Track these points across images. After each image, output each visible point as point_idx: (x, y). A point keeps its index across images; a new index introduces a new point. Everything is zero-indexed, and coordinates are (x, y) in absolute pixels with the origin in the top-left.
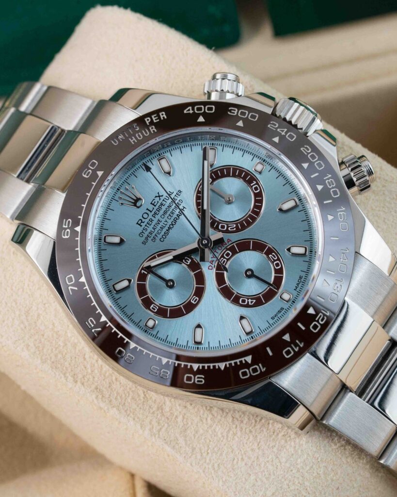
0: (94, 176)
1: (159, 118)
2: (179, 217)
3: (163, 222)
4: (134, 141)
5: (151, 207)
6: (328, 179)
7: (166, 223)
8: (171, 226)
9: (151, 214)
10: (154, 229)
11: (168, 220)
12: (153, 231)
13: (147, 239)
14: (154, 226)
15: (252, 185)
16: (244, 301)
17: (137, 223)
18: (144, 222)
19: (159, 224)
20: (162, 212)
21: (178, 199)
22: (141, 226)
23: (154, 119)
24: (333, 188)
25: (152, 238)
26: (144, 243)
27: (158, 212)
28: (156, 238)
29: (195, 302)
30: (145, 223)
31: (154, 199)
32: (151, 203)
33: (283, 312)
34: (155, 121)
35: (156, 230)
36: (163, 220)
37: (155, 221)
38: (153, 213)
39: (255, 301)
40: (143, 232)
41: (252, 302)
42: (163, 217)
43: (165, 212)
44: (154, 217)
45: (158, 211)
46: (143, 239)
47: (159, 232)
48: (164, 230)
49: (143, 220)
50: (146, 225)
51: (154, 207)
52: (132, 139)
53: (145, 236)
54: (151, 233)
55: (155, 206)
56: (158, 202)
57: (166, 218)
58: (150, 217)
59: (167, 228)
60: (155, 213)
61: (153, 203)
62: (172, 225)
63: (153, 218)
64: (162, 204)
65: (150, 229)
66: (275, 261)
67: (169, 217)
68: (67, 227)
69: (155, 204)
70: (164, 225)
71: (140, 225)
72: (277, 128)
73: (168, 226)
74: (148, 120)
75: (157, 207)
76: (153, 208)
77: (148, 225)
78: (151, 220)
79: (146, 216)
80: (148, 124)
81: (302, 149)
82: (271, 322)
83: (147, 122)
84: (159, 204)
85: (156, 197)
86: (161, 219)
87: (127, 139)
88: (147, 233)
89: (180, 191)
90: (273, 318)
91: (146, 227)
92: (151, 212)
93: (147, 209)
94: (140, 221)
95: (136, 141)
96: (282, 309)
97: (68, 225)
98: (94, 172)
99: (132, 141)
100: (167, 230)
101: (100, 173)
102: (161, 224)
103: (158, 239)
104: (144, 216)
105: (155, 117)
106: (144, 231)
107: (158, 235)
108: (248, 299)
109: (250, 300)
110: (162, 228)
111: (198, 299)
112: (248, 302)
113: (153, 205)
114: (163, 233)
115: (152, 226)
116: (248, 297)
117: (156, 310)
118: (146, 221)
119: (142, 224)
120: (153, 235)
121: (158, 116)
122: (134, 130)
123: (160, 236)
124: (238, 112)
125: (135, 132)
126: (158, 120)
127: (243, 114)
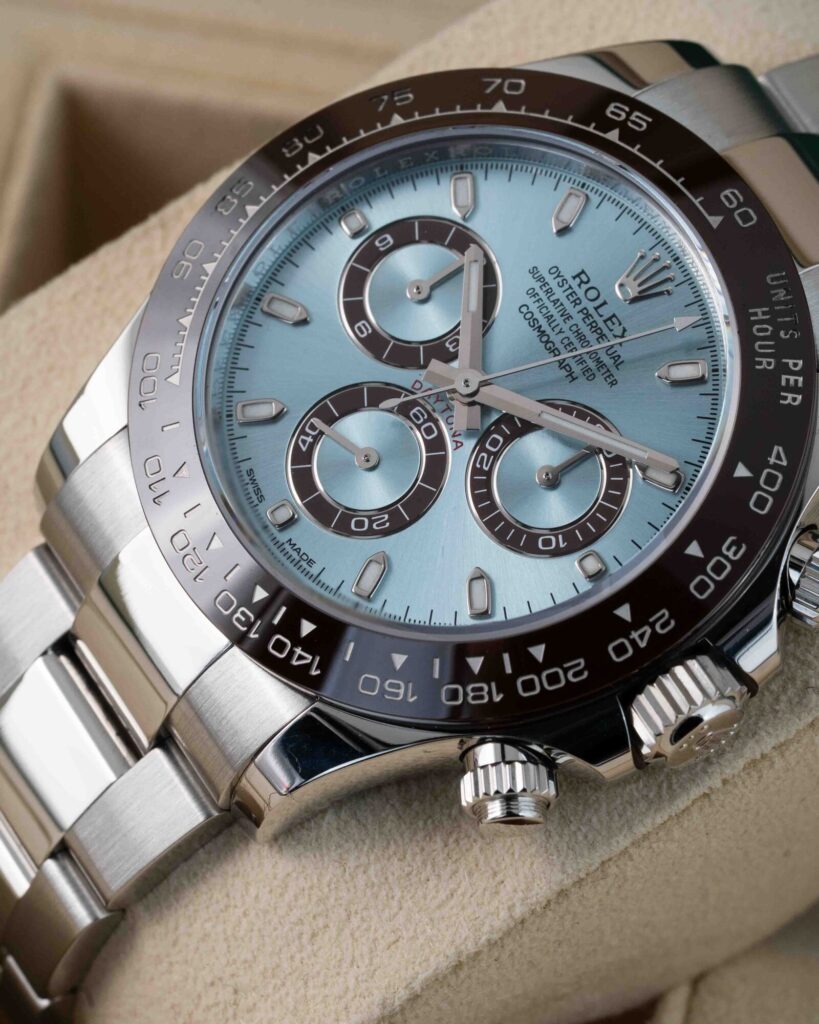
0: (714, 207)
1: (788, 389)
3: (562, 325)
4: (756, 314)
5: (606, 311)
6: (490, 693)
7: (557, 330)
8: (545, 339)
9: (591, 306)
10: (555, 302)
11: (562, 336)
12: (552, 299)
13: (541, 279)
14: (562, 304)
15: (560, 537)
17: (583, 272)
18: (579, 285)
19: (562, 316)
20: (585, 330)
21: (598, 374)
22: (574, 278)
23: (792, 379)
24: (466, 694)
25: (538, 290)
26: (534, 271)
27: (588, 322)
28: (534, 299)
29: (359, 328)
30: (576, 289)
31: (620, 324)
32: (614, 316)
33: (254, 498)
34: (784, 377)
35: (550, 305)
36: (565, 327)
37: (572, 310)
38: (592, 311)
39: (304, 449)
40: (558, 276)
41: (304, 442)
42: (574, 328)
43: (581, 337)
44: (581, 311)
45: (591, 324)
46: (544, 272)
47: (544, 311)
48: (543, 322)
49: (585, 287)
50: (570, 287)
51: (605, 318)
52: (764, 313)
53: (549, 278)
54: (549, 292)
55: (605, 321)
56: (611, 330)
57: (568, 333)
58: (585, 303)
59: (545, 327)
60: (588, 315)
61: (614, 319)
62: (547, 342)
63: (579, 308)
64: (602, 336)
65: (559, 294)
66: (371, 522)
67: (566, 342)
68: (633, 118)
69: (609, 323)
70: (553, 325)
71: (578, 275)
72: (652, 626)
73: (548, 331)
74: (795, 365)
75: (601, 325)
76: (601, 316)
77: (570, 291)
78: (576, 302)
79: (592, 294)
80: (784, 361)
81: (582, 661)
82: (245, 467)
83: (791, 362)
84: (606, 331)
85: (624, 330)
86: (570, 323)
87: (771, 304)
88: (553, 283)
89: (612, 384)
90: (250, 472)
91: (566, 286)
92: (596, 309)
93: (605, 303)
94: (585, 279)
95: (752, 318)
96: (261, 498)
97: (634, 122)
98: (727, 213)
99: (759, 311)
100: (540, 327)
101: (715, 221)
102: (559, 320)
103: (530, 301)
104: (592, 290)
105: (796, 381)
106: (560, 279)
107: (537, 304)
109: (310, 439)
110: (549, 318)
111: (363, 336)
112: (308, 435)
113: (610, 319)
114: (538, 315)
115: (563, 299)
117: (378, 245)
118: (580, 293)
119: (578, 280)
120: (542, 295)
121: (795, 390)
122: (786, 327)
123: (534, 307)
124: (726, 558)
125: (777, 328)
126: (783, 383)
127: (719, 568)
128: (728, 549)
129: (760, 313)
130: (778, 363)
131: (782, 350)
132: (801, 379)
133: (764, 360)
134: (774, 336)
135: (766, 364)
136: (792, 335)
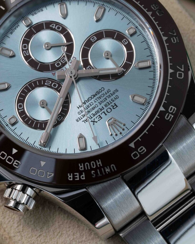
0: (138, 145)
1: (74, 176)
2: (85, 102)
4: (99, 162)
5: (103, 115)
7: (96, 100)
8: (92, 97)
9: (105, 110)
10: (106, 99)
11: (94, 102)
12: (107, 98)
13: (114, 93)
14: (105, 101)
15: (23, 110)
16: (58, 28)
17: (117, 106)
18: (112, 106)
19: (101, 101)
20: (96, 109)
21: (80, 115)
22: (115, 104)
23: (78, 176)
25: (110, 93)
26: (117, 91)
27: (99, 110)
28: (106, 92)
29: (94, 38)
30: (111, 105)
31: (99, 120)
32: (102, 118)
34: (78, 174)
35: (105, 97)
37: (103, 105)
38: (103, 111)
39: (51, 26)
40: (115, 99)
41: (53, 26)
42: (96, 106)
43: (93, 109)
44: (103, 107)
45: (98, 111)
46: (116, 94)
47: (102, 95)
48: (98, 96)
49: (112, 108)
50: (111, 103)
51: (101, 115)
52: (99, 164)
53: (114, 96)
54: (109, 96)
55: (99, 115)
56: (96, 118)
57: (95, 104)
58: (106, 108)
59: (96, 97)
60: (101, 110)
61: (100, 118)
62: (91, 98)
63: (104, 107)
64: (94, 115)
65: (109, 100)
66: (26, 50)
67: (92, 104)
68: (170, 115)
69: (99, 117)
70: (98, 99)
71: (116, 105)
73: (95, 98)
74: (83, 177)
75: (98, 114)
76: (101, 114)
77: (110, 103)
78: (106, 106)
79: (109, 110)
80: (84, 173)
82: (44, 8)
83: (84, 175)
84: (96, 116)
85: (96, 122)
86: (98, 104)
87: (103, 167)
88: (112, 97)
89: (77, 121)
90: (42, 10)
91: (111, 102)
92: (104, 112)
93: (106, 115)
94: (114, 107)
95: (97, 161)
96: (33, 15)
98: (136, 149)
99: (100, 163)
100: (97, 95)
101: (132, 145)
102: (99, 101)
103: (106, 91)
104: (110, 110)
105: (77, 178)
106: (114, 99)
107: (105, 93)
108: (55, 28)
110: (100, 98)
111: (91, 39)
112: (55, 26)
113: (100, 117)
114: (101, 94)
115: (107, 101)
116: (54, 30)
117: (124, 40)
118: (109, 106)
119: (114, 105)
120: (108, 94)
121: (74, 178)
122: (96, 173)
123: (103, 92)
124: (13, 162)
125: (95, 170)
126: (75, 174)
127: (10, 160)
128: (16, 162)
129: (99, 163)
130: (82, 171)
131: (87, 172)
132: (78, 179)
133: (82, 166)
134: (92, 169)
135: (81, 167)
136: (93, 175)
